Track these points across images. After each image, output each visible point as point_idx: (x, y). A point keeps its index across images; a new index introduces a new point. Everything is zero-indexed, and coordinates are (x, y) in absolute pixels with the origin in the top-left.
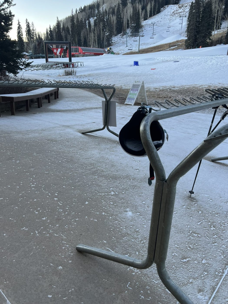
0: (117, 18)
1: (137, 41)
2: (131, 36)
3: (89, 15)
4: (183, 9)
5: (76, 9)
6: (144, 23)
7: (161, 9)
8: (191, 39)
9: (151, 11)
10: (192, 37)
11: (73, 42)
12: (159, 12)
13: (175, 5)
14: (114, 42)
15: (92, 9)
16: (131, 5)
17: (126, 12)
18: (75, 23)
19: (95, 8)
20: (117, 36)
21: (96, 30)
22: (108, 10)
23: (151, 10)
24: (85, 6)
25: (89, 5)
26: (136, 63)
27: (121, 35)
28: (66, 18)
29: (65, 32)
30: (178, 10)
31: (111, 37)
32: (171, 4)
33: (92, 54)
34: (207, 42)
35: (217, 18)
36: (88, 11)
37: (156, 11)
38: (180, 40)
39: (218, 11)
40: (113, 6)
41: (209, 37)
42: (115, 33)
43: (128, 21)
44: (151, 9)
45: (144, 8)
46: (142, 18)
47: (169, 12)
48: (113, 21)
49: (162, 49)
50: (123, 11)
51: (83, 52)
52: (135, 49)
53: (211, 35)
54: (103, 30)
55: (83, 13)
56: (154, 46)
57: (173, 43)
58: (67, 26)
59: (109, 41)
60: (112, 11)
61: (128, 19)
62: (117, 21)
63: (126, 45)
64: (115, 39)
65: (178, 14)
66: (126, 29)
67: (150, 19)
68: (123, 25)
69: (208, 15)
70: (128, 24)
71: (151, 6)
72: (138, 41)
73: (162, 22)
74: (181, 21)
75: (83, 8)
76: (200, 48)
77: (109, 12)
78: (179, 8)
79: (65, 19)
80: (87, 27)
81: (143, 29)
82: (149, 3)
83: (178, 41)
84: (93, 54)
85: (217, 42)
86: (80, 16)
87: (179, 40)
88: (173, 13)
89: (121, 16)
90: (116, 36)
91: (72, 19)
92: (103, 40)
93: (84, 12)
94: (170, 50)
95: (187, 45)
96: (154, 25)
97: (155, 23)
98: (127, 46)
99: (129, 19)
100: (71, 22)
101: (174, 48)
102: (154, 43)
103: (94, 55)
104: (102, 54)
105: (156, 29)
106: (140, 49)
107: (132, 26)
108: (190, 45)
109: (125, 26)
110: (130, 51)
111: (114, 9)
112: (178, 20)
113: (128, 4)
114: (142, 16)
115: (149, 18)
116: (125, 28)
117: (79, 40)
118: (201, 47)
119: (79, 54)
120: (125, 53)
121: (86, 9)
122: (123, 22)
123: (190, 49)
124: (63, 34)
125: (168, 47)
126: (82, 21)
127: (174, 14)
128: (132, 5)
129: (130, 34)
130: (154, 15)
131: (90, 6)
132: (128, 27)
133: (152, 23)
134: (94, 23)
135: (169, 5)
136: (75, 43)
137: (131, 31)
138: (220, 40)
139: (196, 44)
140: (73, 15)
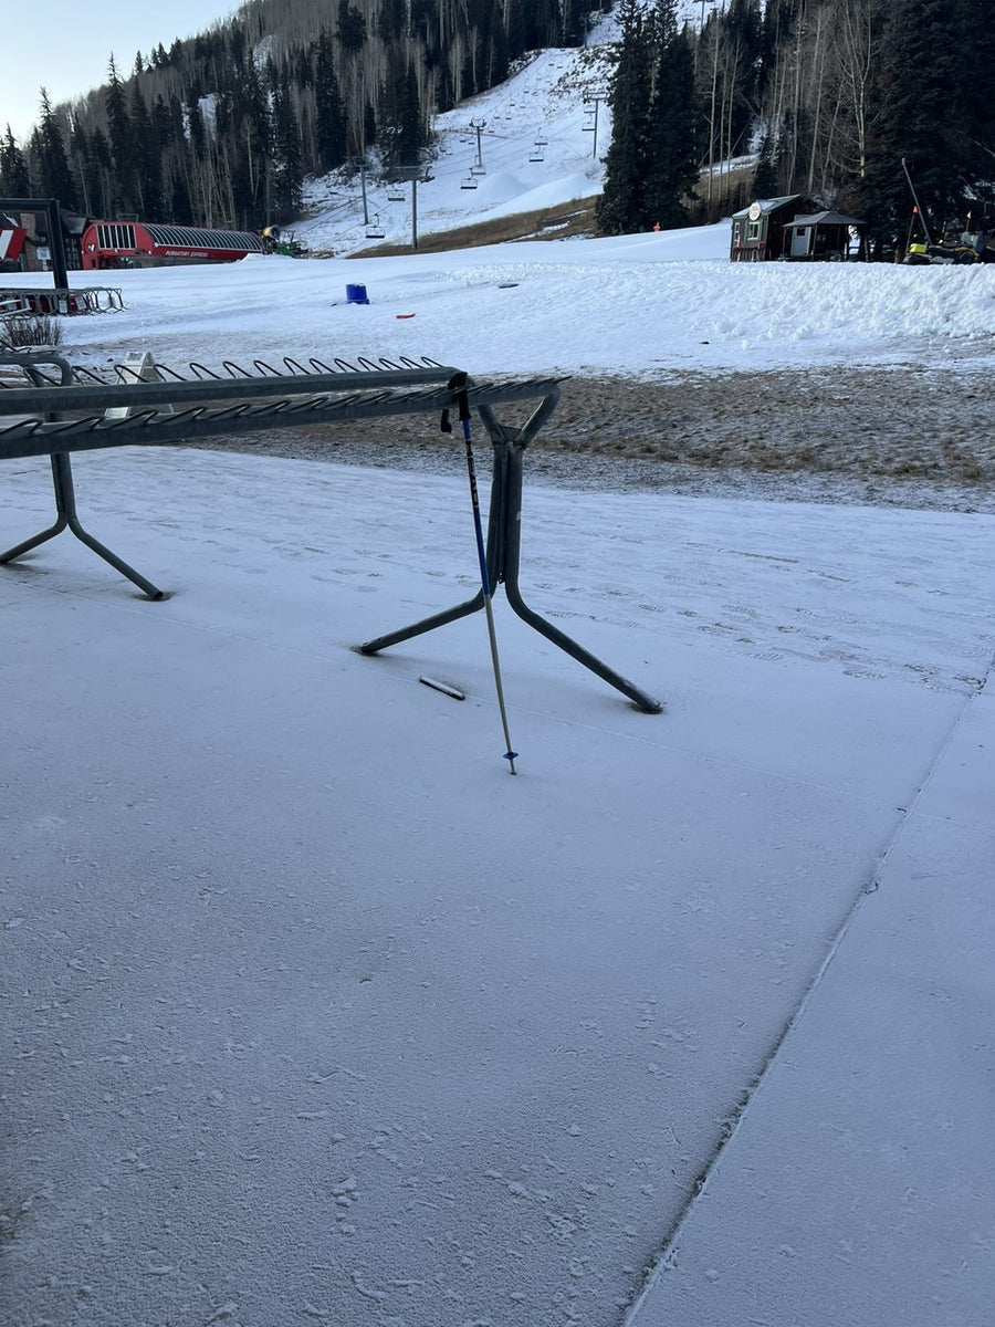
0: (319, 99)
1: (403, 199)
2: (384, 177)
3: (198, 81)
4: (602, 69)
5: (139, 54)
6: (440, 123)
7: (512, 64)
8: (619, 197)
9: (466, 74)
10: (621, 186)
11: (124, 200)
12: (501, 76)
13: (569, 50)
14: (310, 201)
15: (209, 58)
16: (382, 44)
17: (360, 75)
18: (126, 118)
19: (224, 49)
20: (326, 177)
21: (225, 151)
22: (279, 64)
23: (467, 66)
24: (178, 42)
25: (195, 37)
26: (358, 294)
27: (341, 174)
28: (92, 95)
29: (85, 154)
30: (580, 69)
31: (299, 180)
32: (552, 46)
33: (200, 254)
34: (681, 205)
35: (718, 109)
36: (193, 66)
37: (489, 74)
38: (587, 199)
39: (719, 78)
40: (307, 45)
41: (690, 189)
42: (318, 163)
43: (369, 111)
44: (468, 62)
45: (436, 59)
46: (431, 102)
47: (544, 81)
48: (305, 112)
49: (505, 237)
50: (344, 68)
51: (156, 245)
52: (399, 233)
53: (696, 179)
54: (256, 148)
55: (169, 72)
56: (479, 222)
57: (557, 209)
58: (94, 131)
59: (289, 198)
60: (300, 68)
61: (369, 103)
62: (323, 112)
63: (363, 215)
64: (315, 191)
65: (583, 89)
66: (360, 147)
67: (466, 106)
68: (348, 128)
69: (678, 95)
70: (369, 124)
71: (467, 49)
72: (409, 198)
73: (515, 121)
74: (588, 118)
75: (168, 50)
76: (653, 231)
77: (286, 72)
78: (583, 64)
79: (85, 96)
80: (187, 134)
81: (437, 149)
82: (458, 37)
83: (580, 201)
84: (206, 255)
85: (724, 209)
86: (155, 83)
87: (584, 197)
88: (559, 81)
89: (336, 88)
90: (319, 175)
91: (113, 97)
92: (261, 193)
93: (171, 69)
94: (537, 239)
95: (604, 221)
96: (479, 130)
97: (484, 124)
98: (367, 223)
99: (374, 104)
100: (109, 110)
101: (554, 232)
102: (484, 208)
103: (209, 257)
104: (241, 256)
105: (492, 148)
106: (420, 232)
107: (387, 135)
108: (613, 218)
109: (358, 132)
110: (377, 242)
111: (309, 60)
112: (579, 115)
113: (366, 39)
114: (427, 90)
115: (459, 102)
116: (359, 141)
117: (152, 194)
118: (661, 230)
119: (138, 253)
120: (357, 250)
121: (185, 53)
122: (346, 118)
123: (617, 234)
124: (75, 164)
125: (535, 225)
126: (160, 107)
127: (564, 88)
128: (386, 45)
129: (380, 169)
130: (483, 88)
131: (199, 40)
132: (370, 140)
133: (471, 125)
134: (218, 120)
135: (543, 50)
136: (135, 205)
137: (386, 157)
138: (732, 200)
139: (640, 216)
140: (115, 80)
